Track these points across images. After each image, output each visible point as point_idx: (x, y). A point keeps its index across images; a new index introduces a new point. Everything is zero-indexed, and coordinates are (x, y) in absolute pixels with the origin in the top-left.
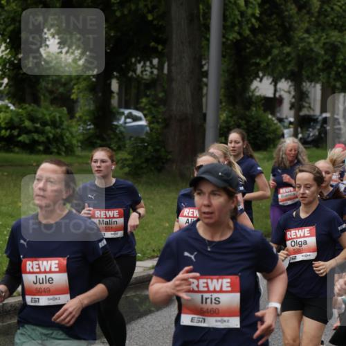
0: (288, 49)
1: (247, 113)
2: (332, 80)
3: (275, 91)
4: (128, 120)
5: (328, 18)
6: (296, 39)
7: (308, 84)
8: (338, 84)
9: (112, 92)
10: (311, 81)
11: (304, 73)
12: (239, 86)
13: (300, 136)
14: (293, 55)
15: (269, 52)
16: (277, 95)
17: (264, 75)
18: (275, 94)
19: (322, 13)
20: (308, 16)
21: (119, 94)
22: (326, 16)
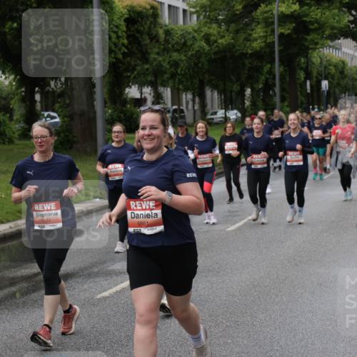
0: (146, 66)
1: (124, 109)
2: (176, 84)
3: (141, 94)
4: (48, 119)
5: (170, 45)
6: (152, 59)
7: (162, 88)
8: (181, 87)
9: (36, 101)
10: (164, 86)
11: (159, 81)
12: (118, 91)
14: (151, 70)
15: (134, 69)
16: (143, 96)
17: (133, 84)
18: (141, 96)
19: (166, 41)
20: (157, 44)
21: (41, 102)
22: (169, 44)
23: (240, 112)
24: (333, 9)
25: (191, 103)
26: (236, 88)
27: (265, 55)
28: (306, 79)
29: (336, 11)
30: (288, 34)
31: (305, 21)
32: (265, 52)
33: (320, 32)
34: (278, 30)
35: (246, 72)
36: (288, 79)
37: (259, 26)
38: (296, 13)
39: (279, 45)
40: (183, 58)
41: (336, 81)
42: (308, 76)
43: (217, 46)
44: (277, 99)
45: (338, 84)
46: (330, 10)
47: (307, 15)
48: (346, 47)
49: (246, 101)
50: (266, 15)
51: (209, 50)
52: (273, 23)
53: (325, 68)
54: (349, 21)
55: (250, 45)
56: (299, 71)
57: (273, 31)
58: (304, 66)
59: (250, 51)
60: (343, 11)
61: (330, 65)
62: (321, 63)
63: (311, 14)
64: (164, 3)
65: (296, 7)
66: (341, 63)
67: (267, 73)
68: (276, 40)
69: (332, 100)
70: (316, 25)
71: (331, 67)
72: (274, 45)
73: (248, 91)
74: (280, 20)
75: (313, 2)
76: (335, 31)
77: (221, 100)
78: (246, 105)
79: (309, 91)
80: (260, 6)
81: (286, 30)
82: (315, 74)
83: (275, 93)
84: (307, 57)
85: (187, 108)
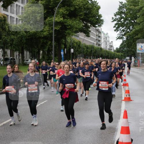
5: (11, 33)
6: (3, 38)
7: (6, 50)
8: (14, 49)
11: (5, 47)
13: (5, 63)
14: (2, 42)
20: (5, 32)
22: (10, 32)
23: (38, 60)
24: (76, 21)
25: (18, 56)
26: (36, 50)
27: (48, 38)
28: (65, 48)
29: (78, 22)
30: (58, 30)
31: (65, 25)
32: (49, 36)
33: (71, 29)
34: (54, 28)
35: (41, 44)
36: (57, 48)
37: (46, 26)
38: (62, 21)
39: (55, 34)
40: (16, 38)
41: (77, 49)
42: (65, 47)
43: (29, 34)
44: (53, 56)
45: (77, 50)
46: (75, 21)
47: (66, 23)
48: (81, 36)
49: (40, 56)
50: (49, 22)
51: (26, 35)
52: (52, 25)
53: (72, 44)
54: (83, 26)
55: (43, 34)
56: (62, 45)
57: (52, 28)
58: (64, 43)
59: (42, 36)
60: (80, 21)
61: (74, 43)
62: (71, 42)
63: (68, 22)
64: (8, 15)
65: (62, 19)
66: (79, 42)
67: (49, 45)
68: (53, 32)
69: (75, 56)
70: (69, 26)
71: (75, 44)
72: (52, 34)
73: (41, 52)
74: (55, 24)
75: (68, 17)
76: (77, 30)
77: (30, 55)
78: (40, 58)
79: (66, 53)
80: (48, 18)
81: (58, 28)
82: (68, 46)
83: (52, 53)
84: (65, 39)
85: (16, 58)
